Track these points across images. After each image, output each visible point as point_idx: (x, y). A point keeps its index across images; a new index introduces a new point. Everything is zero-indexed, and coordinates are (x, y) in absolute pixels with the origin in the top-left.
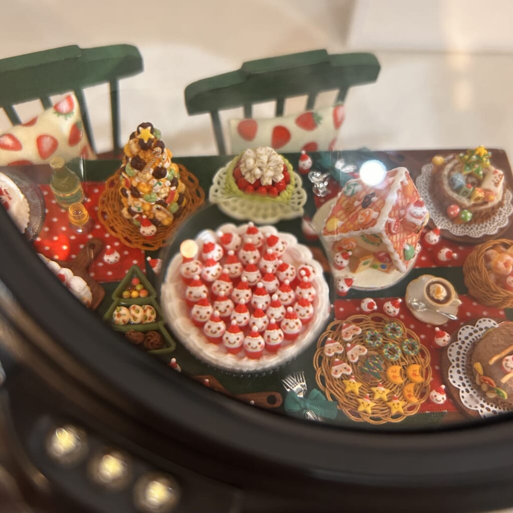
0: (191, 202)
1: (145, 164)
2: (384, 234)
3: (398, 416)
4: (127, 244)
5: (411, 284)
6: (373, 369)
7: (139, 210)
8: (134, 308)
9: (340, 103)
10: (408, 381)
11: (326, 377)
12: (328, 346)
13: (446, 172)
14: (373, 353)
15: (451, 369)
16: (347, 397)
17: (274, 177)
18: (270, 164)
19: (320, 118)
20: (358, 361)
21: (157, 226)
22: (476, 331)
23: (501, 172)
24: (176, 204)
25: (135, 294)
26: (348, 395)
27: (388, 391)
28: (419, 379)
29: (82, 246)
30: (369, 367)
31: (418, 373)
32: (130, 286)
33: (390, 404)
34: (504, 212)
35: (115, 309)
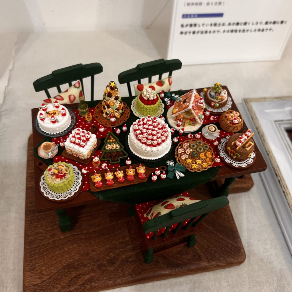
0: (125, 111)
1: (112, 95)
2: (192, 109)
3: (205, 168)
4: (106, 126)
5: (203, 128)
6: (195, 155)
7: (110, 113)
8: (112, 144)
9: (170, 76)
10: (207, 157)
11: (180, 160)
12: (179, 150)
13: (208, 93)
14: (194, 150)
15: (220, 152)
16: (188, 165)
17: (153, 97)
18: (151, 93)
19: (164, 82)
20: (190, 153)
21: (116, 118)
22: (226, 140)
23: (225, 90)
24: (121, 110)
25: (111, 141)
26: (188, 164)
27: (201, 161)
28: (211, 156)
29: (90, 128)
30: (194, 155)
31: (210, 154)
32: (109, 139)
33: (202, 165)
34: (229, 104)
35: (106, 145)
